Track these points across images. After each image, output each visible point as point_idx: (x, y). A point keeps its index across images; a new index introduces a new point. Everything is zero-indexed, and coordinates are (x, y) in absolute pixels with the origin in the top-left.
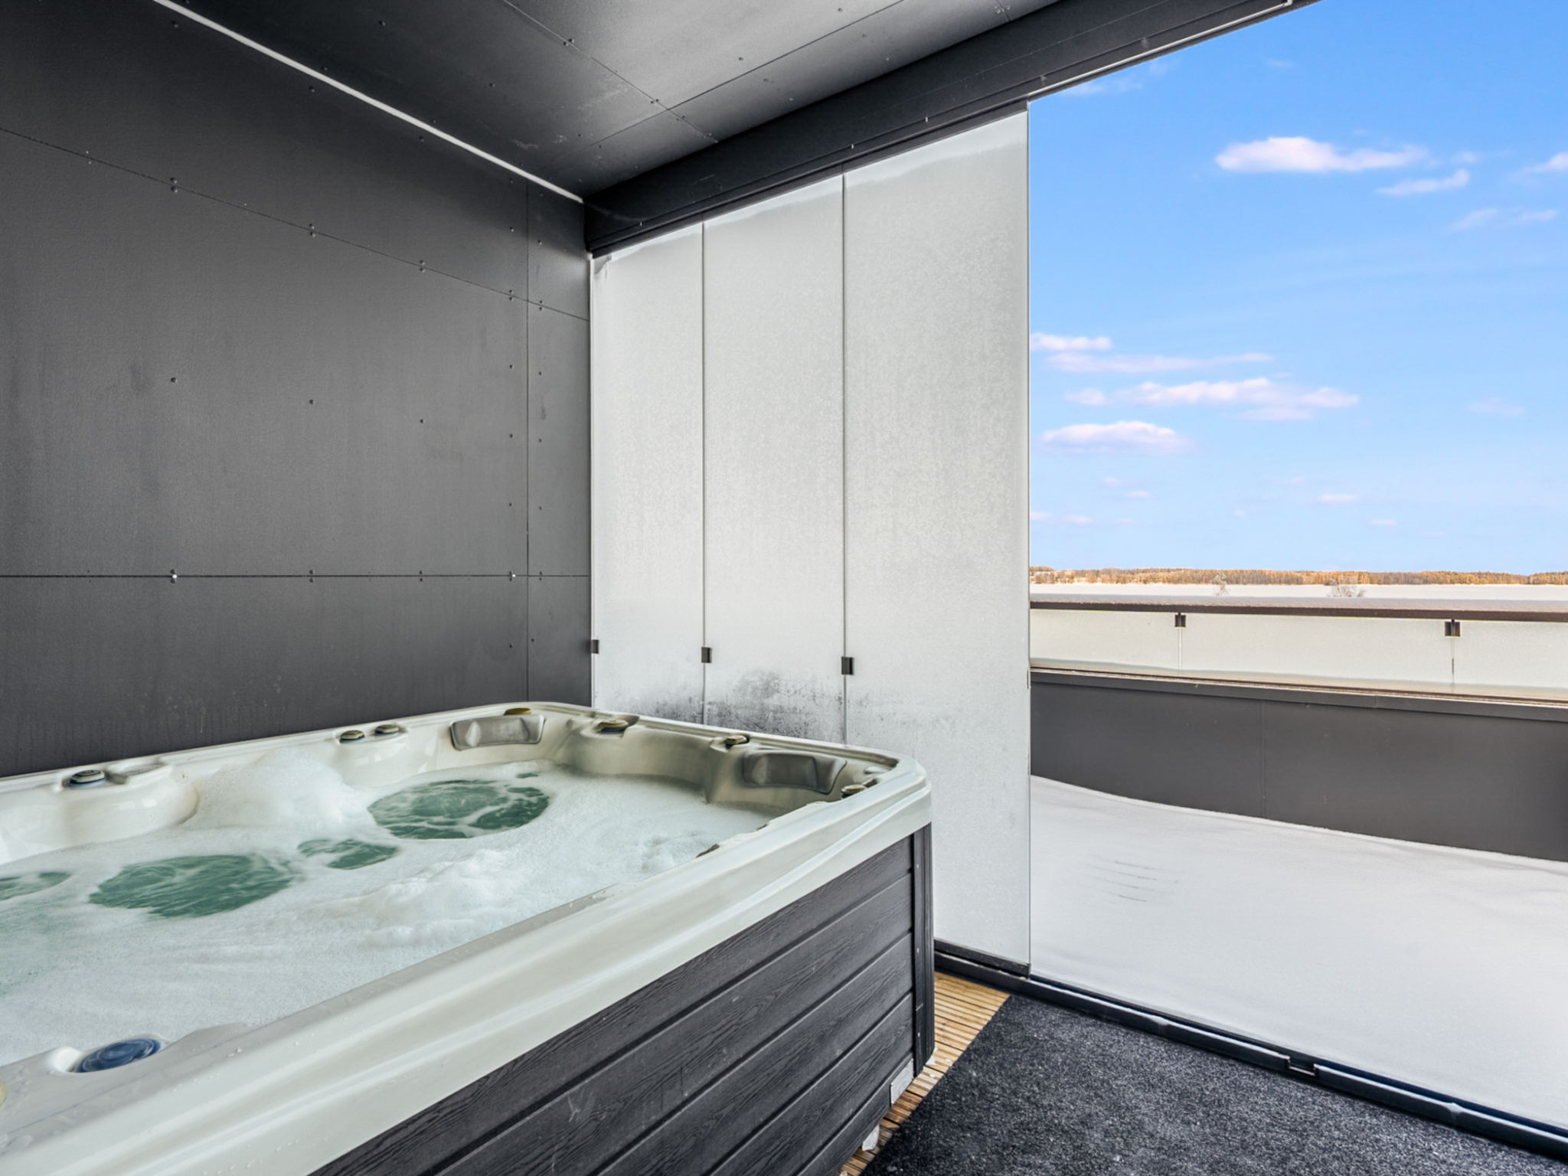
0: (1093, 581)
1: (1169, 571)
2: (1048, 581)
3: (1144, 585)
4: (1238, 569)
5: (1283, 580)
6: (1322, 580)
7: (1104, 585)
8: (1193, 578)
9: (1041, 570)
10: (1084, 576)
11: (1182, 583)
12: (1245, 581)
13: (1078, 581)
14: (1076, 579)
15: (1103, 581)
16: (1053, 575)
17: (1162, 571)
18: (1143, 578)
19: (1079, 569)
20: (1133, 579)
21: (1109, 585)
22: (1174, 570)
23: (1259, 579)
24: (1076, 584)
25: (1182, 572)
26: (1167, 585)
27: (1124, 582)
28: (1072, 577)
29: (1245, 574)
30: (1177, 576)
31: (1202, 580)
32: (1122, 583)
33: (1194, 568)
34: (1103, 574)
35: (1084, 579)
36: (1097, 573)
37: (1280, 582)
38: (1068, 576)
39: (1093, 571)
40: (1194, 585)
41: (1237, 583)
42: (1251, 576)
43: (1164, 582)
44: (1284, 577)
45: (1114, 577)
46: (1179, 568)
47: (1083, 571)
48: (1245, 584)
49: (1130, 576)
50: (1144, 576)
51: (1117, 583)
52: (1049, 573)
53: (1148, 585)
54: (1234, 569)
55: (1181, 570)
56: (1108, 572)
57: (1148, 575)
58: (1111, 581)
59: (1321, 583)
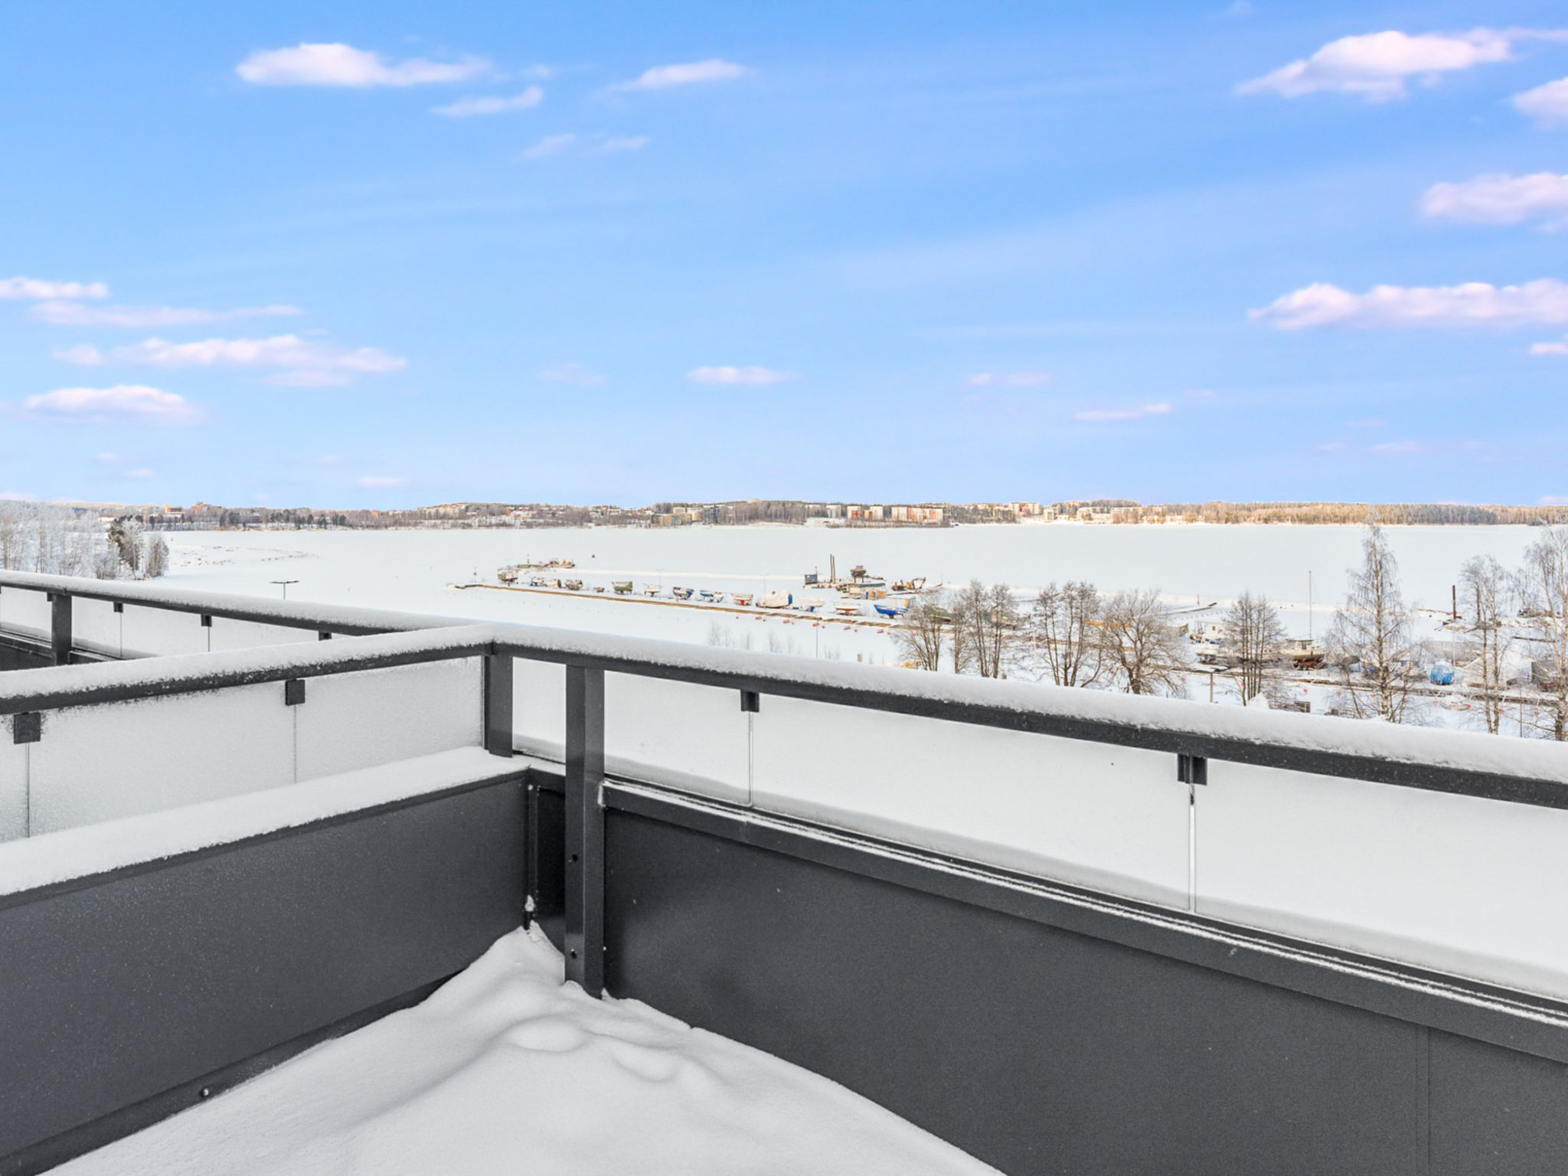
0: (1192, 519)
1: (1300, 506)
2: (1130, 520)
3: (1264, 525)
4: (1402, 502)
5: (1466, 517)
6: (1525, 519)
7: (1208, 524)
8: (1336, 516)
9: (1119, 505)
10: (1179, 513)
11: (1319, 522)
12: (1410, 519)
13: (1172, 520)
14: (1168, 518)
15: (1207, 520)
16: (1137, 513)
17: (1290, 506)
18: (1264, 516)
19: (1173, 503)
20: (1250, 516)
21: (1215, 525)
22: (1307, 505)
23: (1431, 517)
24: (1168, 524)
25: (1320, 507)
26: (1297, 525)
27: (1236, 521)
28: (1164, 515)
29: (1410, 509)
30: (1313, 513)
31: (1348, 518)
32: (1233, 523)
33: (1336, 502)
34: (1207, 510)
35: (1180, 517)
36: (1199, 510)
37: (1462, 522)
38: (1158, 514)
39: (1193, 506)
40: (1337, 526)
41: (1399, 522)
42: (1420, 514)
43: (1293, 520)
44: (1468, 514)
45: (1222, 515)
46: (1316, 501)
47: (1178, 506)
48: (1410, 523)
49: (1245, 513)
50: (1264, 513)
51: (1226, 522)
52: (1131, 509)
53: (1269, 525)
54: (1394, 502)
56: (1214, 508)
57: (1270, 511)
58: (1218, 520)
59: (1523, 523)
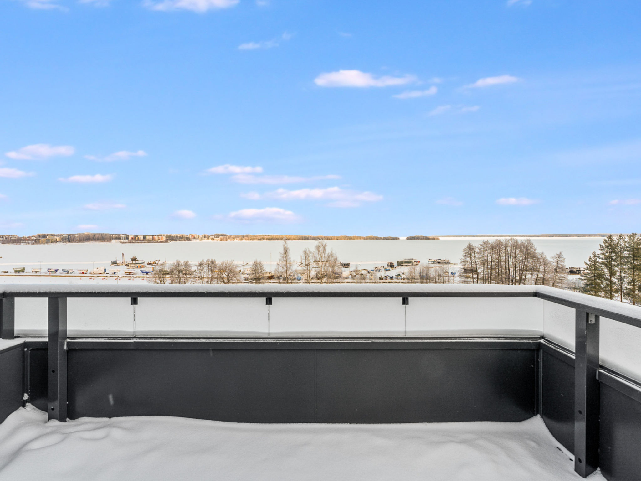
0: (242, 240)
1: (268, 236)
2: (225, 240)
4: (290, 235)
9: (222, 235)
10: (238, 238)
11: (272, 240)
13: (236, 240)
14: (235, 239)
15: (246, 240)
16: (227, 238)
17: (266, 236)
18: (260, 239)
19: (236, 235)
20: (256, 239)
22: (270, 235)
24: (235, 241)
25: (273, 236)
27: (253, 240)
28: (234, 238)
29: (292, 237)
31: (279, 239)
33: (276, 235)
34: (245, 237)
35: (238, 239)
36: (243, 237)
38: (232, 238)
39: (242, 236)
40: (277, 241)
41: (290, 240)
43: (267, 240)
45: (249, 238)
46: (272, 234)
47: (238, 236)
49: (255, 237)
50: (260, 238)
51: (250, 240)
52: (225, 236)
54: (289, 235)
55: (272, 235)
56: (247, 236)
58: (248, 240)
59: (314, 240)
